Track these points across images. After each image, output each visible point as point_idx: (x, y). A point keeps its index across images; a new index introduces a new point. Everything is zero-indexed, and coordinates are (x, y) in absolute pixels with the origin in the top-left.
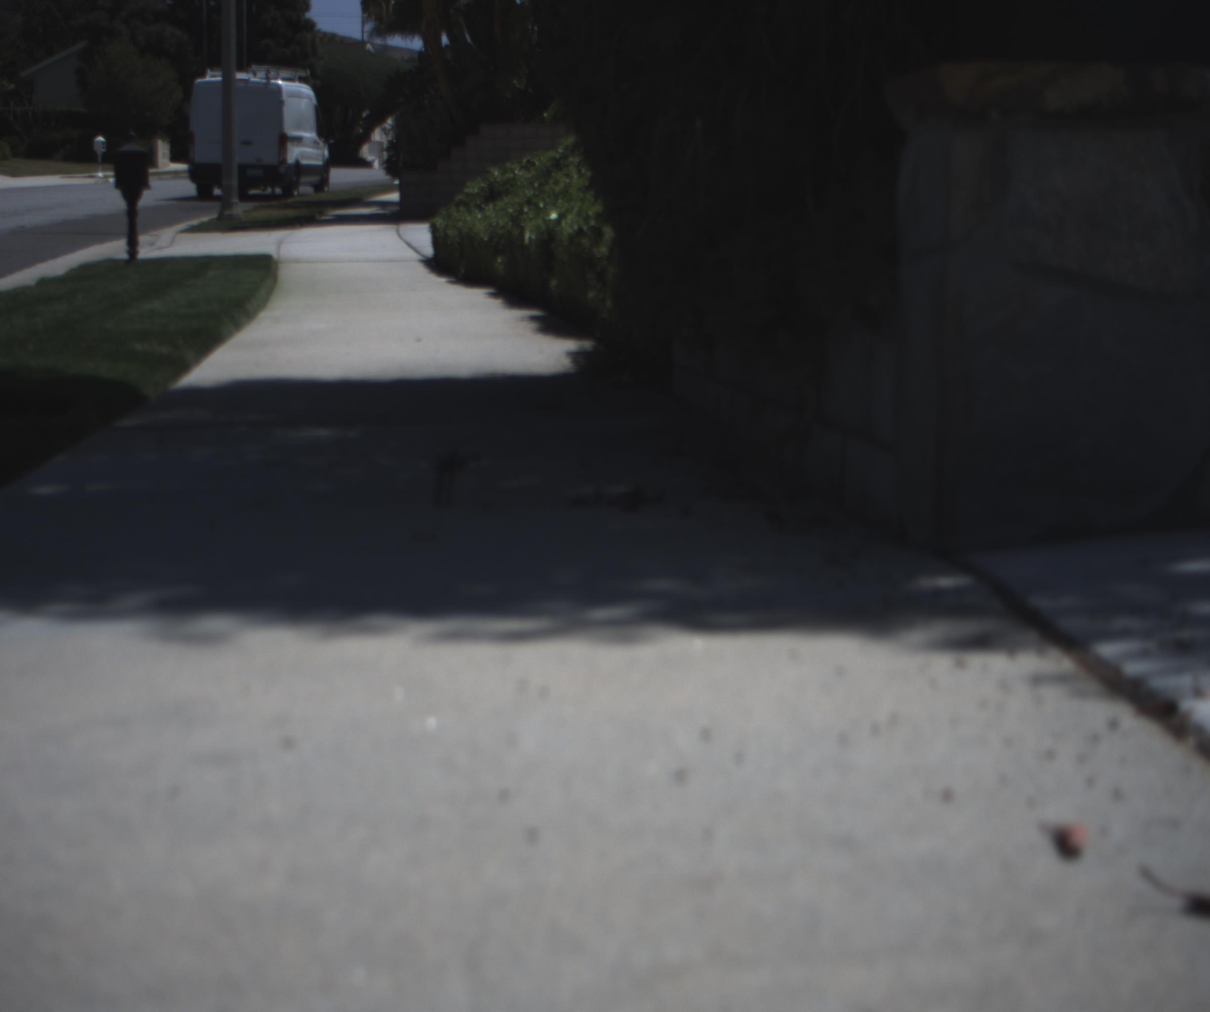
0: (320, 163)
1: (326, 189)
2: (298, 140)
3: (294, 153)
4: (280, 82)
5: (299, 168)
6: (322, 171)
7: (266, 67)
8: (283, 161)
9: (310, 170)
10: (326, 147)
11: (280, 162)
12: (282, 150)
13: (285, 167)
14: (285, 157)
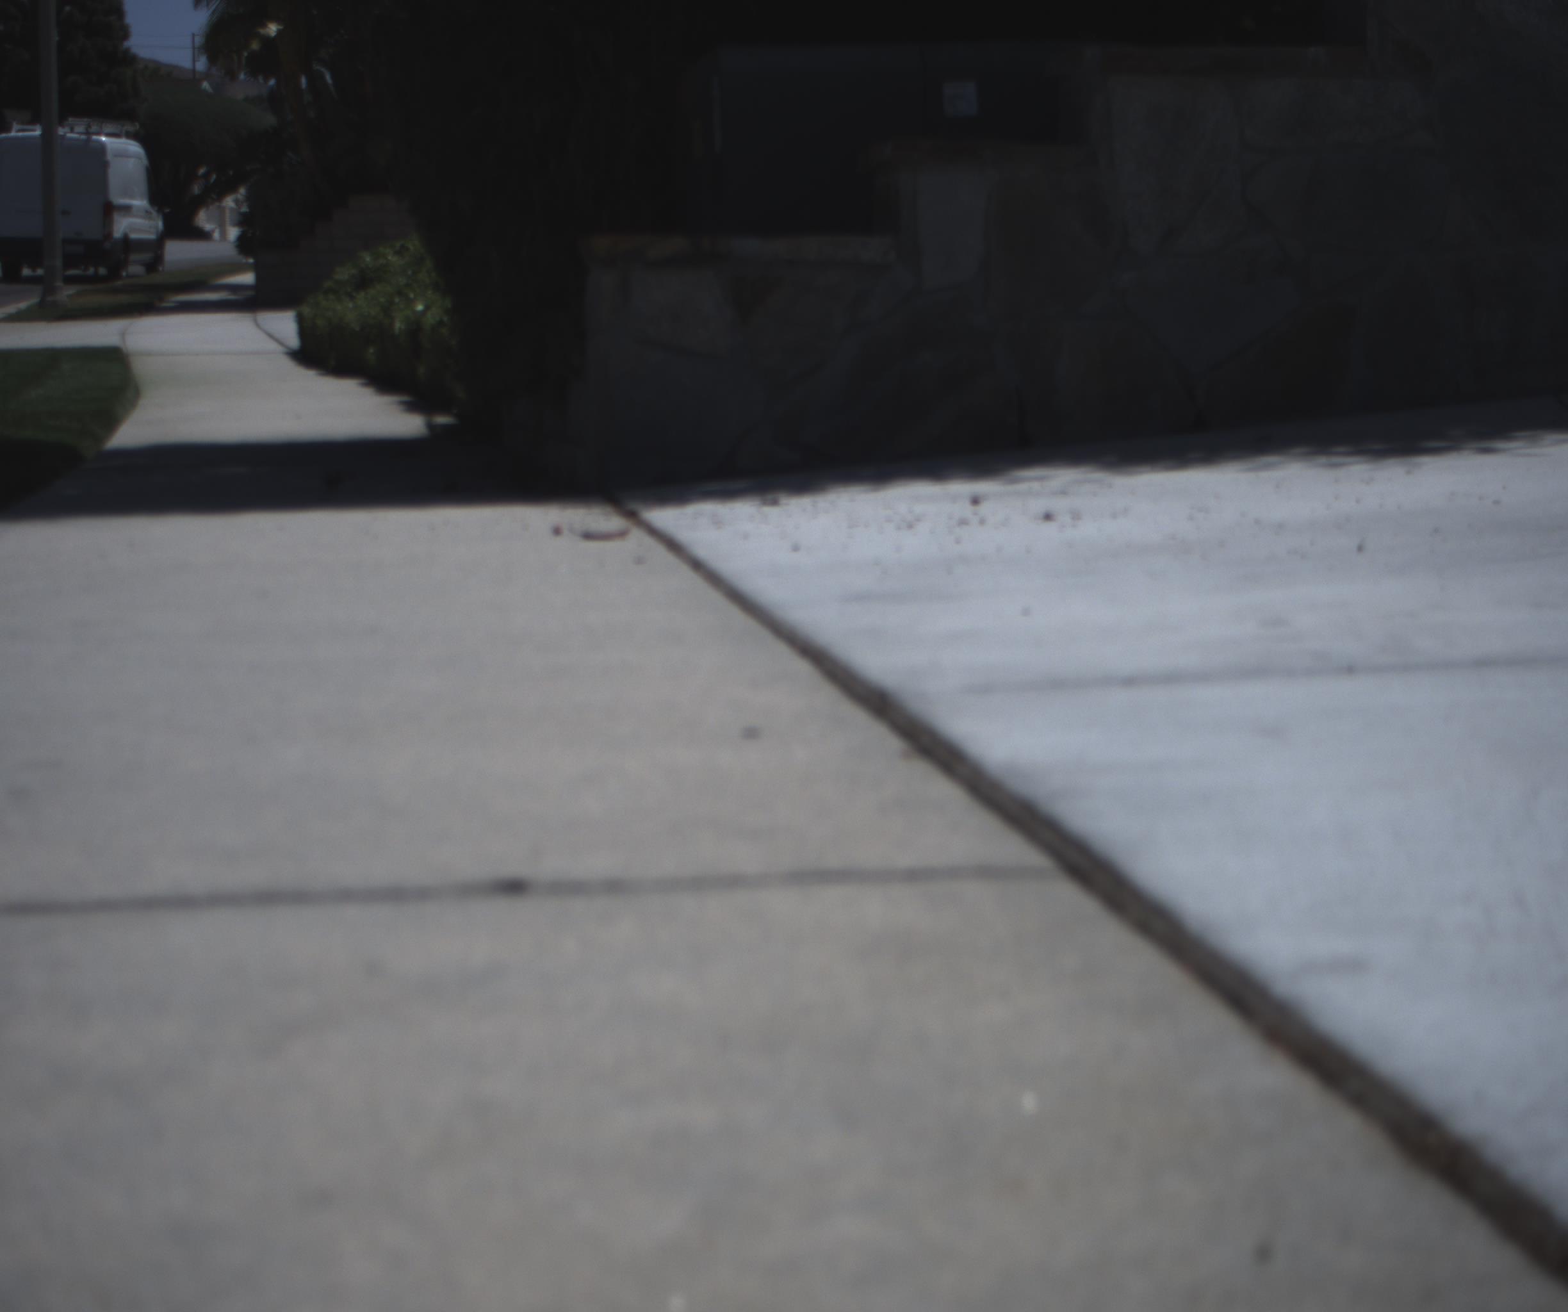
0: (152, 237)
1: (161, 269)
2: (127, 209)
3: (122, 226)
4: (104, 139)
5: (127, 244)
6: (156, 246)
7: (85, 120)
8: (108, 236)
9: (141, 245)
10: (160, 218)
11: (104, 236)
12: (107, 221)
13: (111, 242)
14: (111, 230)
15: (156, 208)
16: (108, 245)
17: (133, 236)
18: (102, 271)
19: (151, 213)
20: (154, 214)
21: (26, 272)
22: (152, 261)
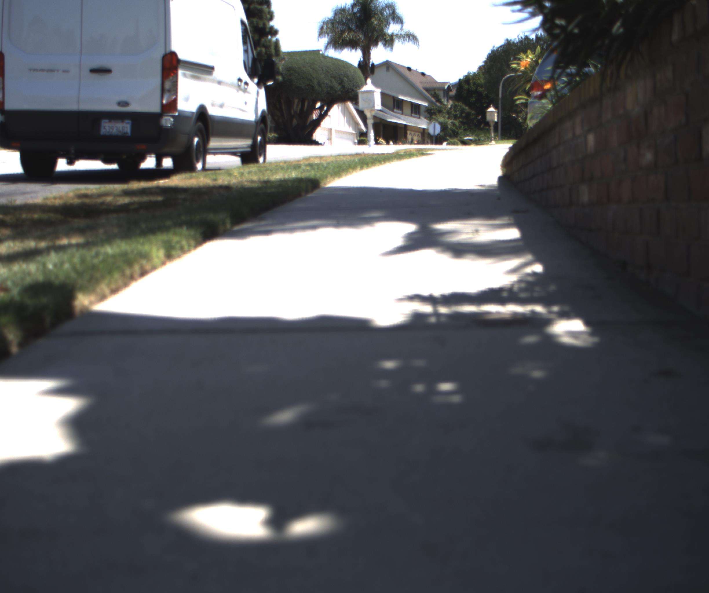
0: (250, 117)
5: (206, 122)
6: (254, 133)
8: (173, 104)
9: (230, 126)
10: (262, 91)
11: (163, 106)
12: (168, 85)
13: (173, 117)
14: (174, 97)
16: (168, 121)
17: (213, 111)
19: (246, 83)
22: (249, 149)
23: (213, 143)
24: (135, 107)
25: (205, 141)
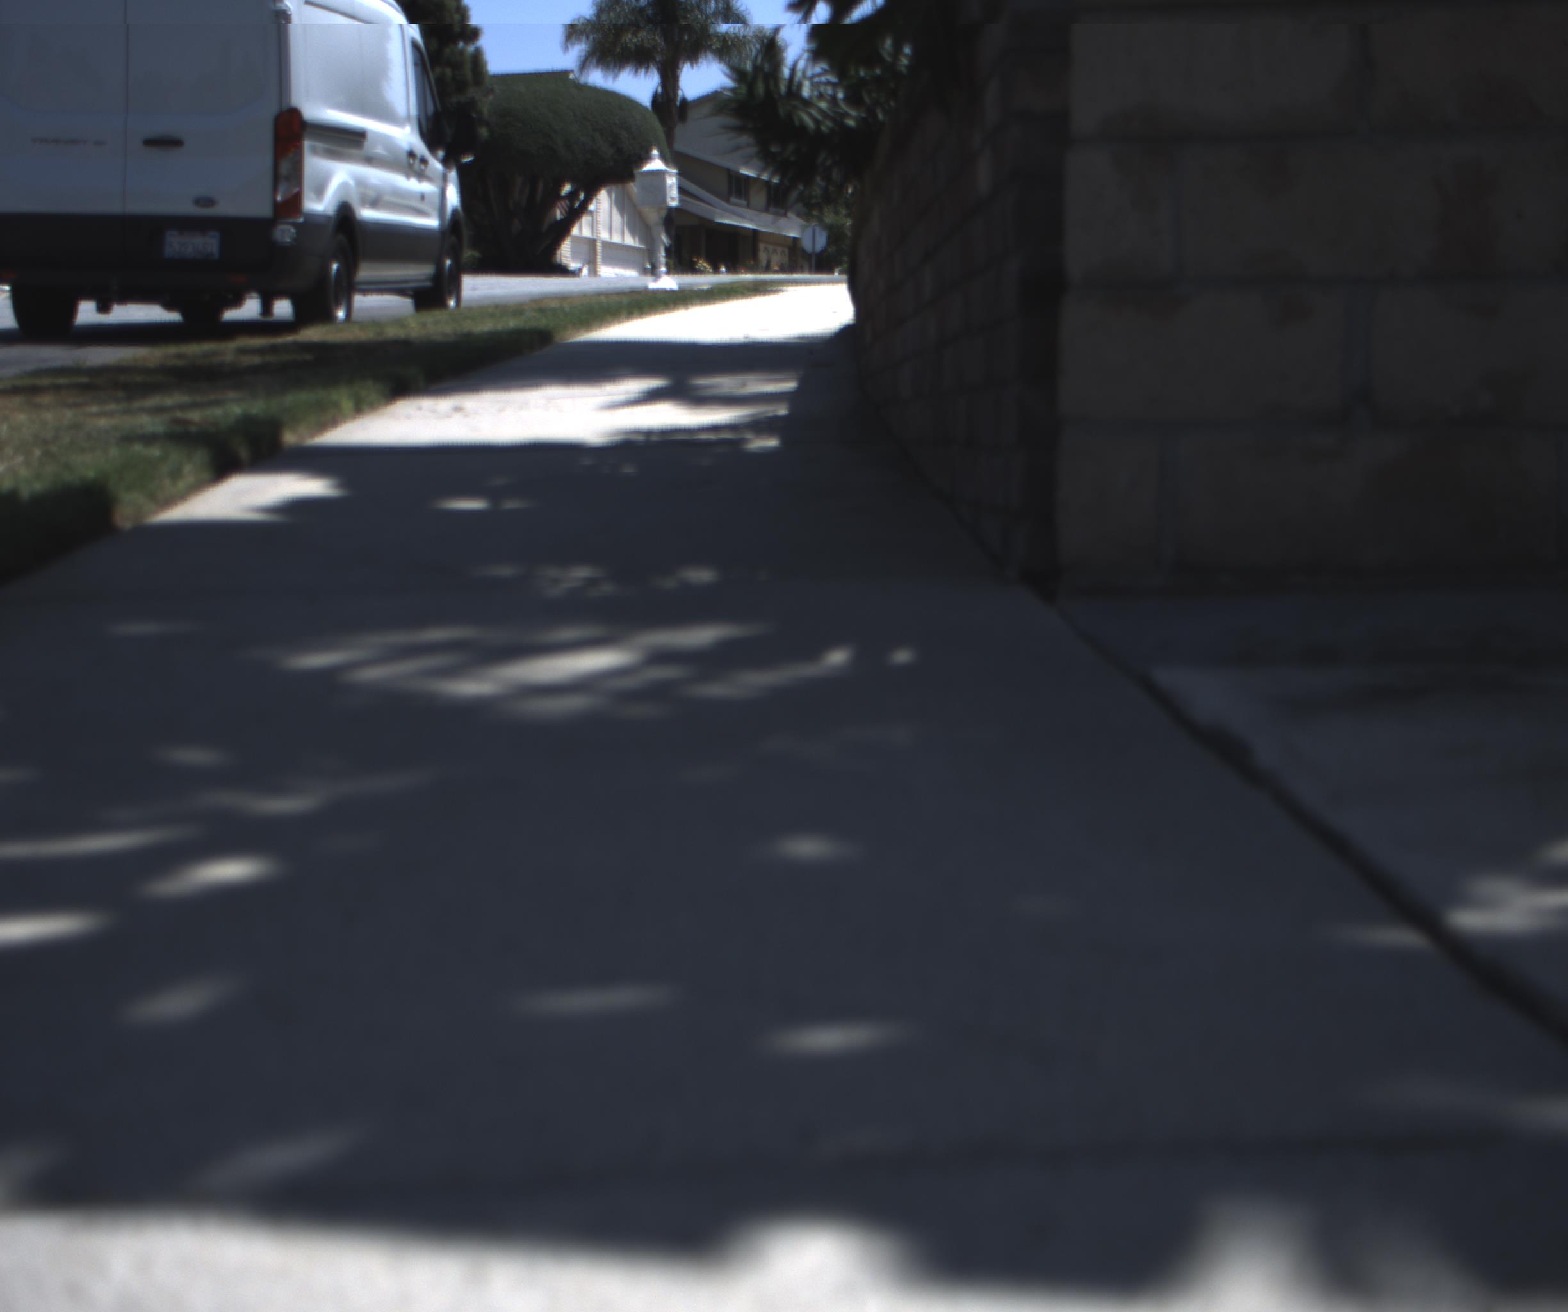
0: (431, 223)
3: (330, 183)
5: (352, 235)
9: (395, 241)
11: (276, 206)
12: (285, 167)
13: (295, 225)
14: (296, 190)
15: (441, 154)
16: (285, 233)
17: (367, 214)
18: (283, 308)
19: (424, 161)
20: (436, 165)
21: (87, 313)
22: (429, 284)
23: (366, 272)
24: (226, 208)
25: (349, 268)
